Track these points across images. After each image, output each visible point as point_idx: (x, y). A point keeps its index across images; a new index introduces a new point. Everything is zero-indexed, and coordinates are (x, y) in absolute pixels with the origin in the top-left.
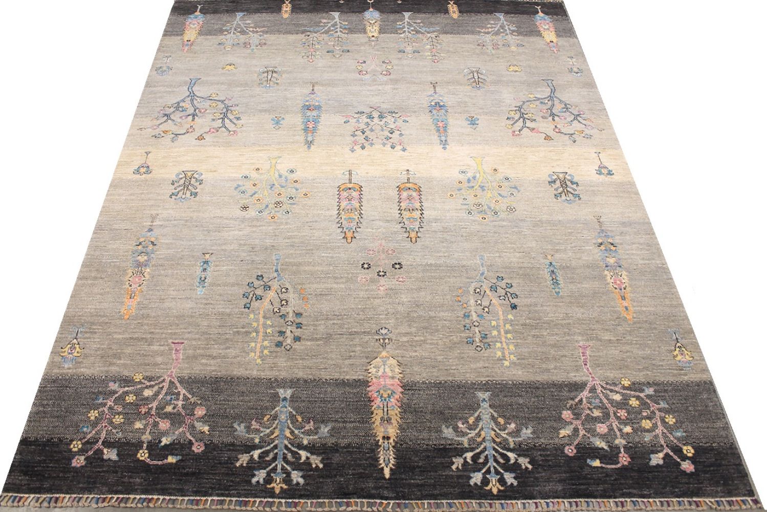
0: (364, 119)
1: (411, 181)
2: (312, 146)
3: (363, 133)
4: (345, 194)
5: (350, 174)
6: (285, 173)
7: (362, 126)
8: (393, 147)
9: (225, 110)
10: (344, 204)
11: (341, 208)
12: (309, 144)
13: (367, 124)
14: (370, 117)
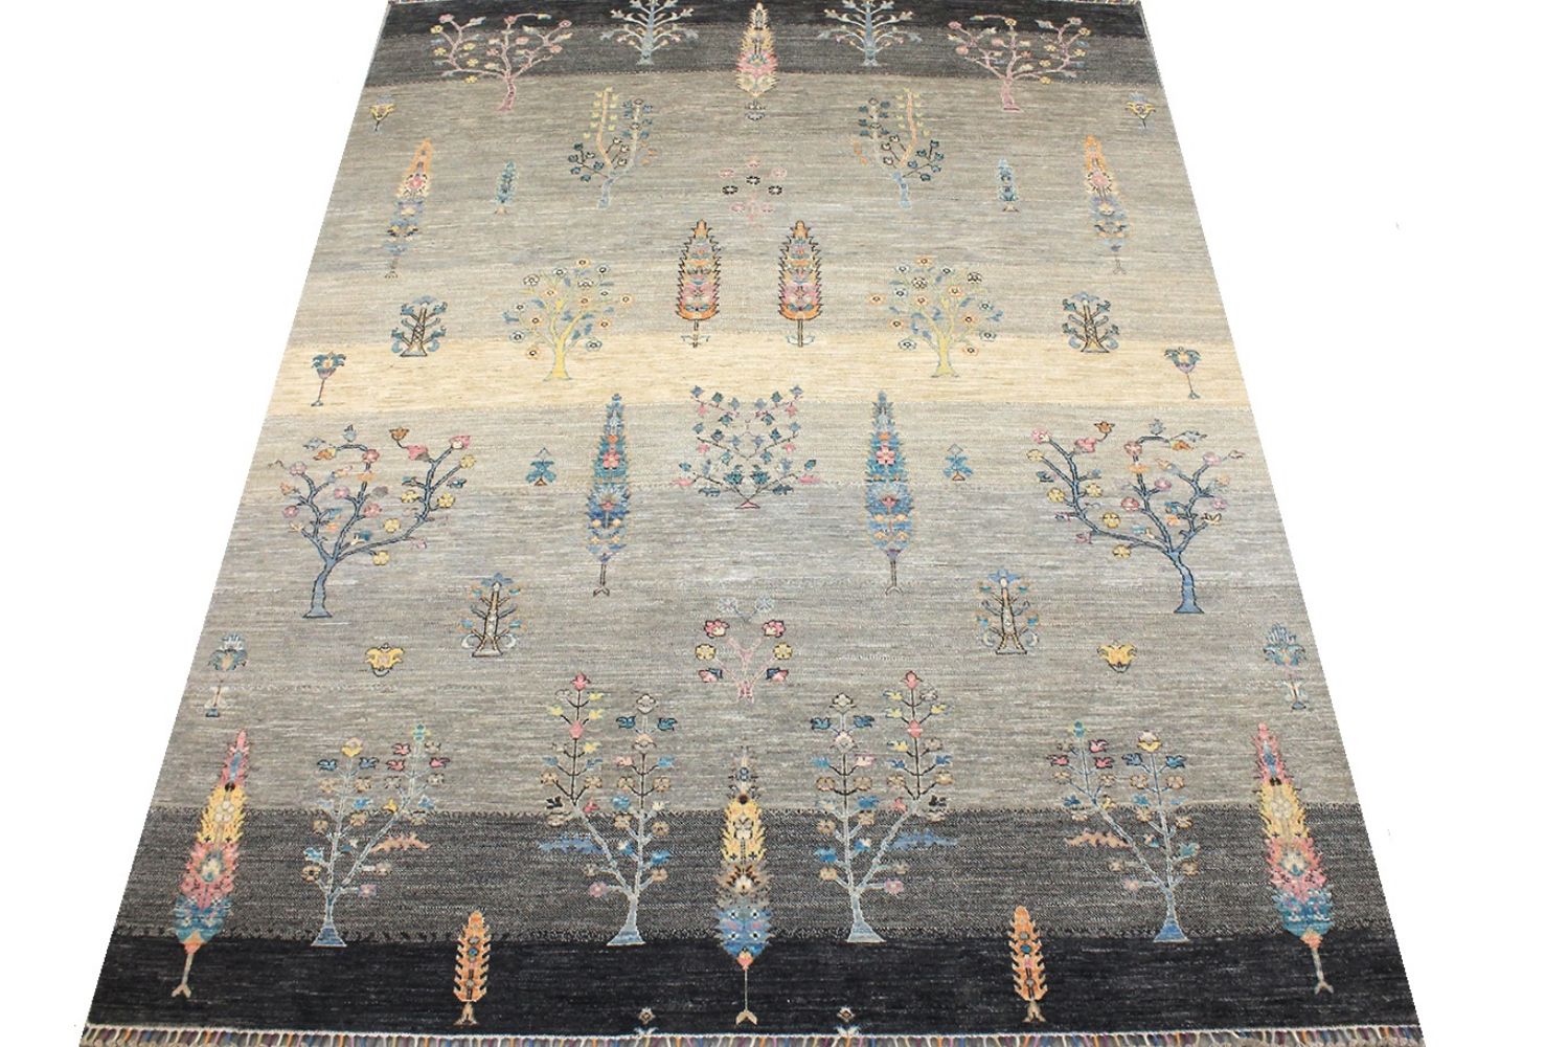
0: (774, 472)
1: (693, 324)
2: (876, 400)
3: (775, 432)
4: (808, 299)
5: (801, 337)
6: (919, 341)
7: (778, 450)
8: (718, 397)
9: (1081, 501)
10: (809, 284)
11: (814, 274)
12: (882, 407)
13: (766, 456)
14: (760, 477)
